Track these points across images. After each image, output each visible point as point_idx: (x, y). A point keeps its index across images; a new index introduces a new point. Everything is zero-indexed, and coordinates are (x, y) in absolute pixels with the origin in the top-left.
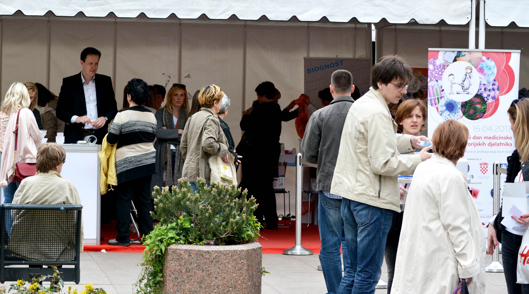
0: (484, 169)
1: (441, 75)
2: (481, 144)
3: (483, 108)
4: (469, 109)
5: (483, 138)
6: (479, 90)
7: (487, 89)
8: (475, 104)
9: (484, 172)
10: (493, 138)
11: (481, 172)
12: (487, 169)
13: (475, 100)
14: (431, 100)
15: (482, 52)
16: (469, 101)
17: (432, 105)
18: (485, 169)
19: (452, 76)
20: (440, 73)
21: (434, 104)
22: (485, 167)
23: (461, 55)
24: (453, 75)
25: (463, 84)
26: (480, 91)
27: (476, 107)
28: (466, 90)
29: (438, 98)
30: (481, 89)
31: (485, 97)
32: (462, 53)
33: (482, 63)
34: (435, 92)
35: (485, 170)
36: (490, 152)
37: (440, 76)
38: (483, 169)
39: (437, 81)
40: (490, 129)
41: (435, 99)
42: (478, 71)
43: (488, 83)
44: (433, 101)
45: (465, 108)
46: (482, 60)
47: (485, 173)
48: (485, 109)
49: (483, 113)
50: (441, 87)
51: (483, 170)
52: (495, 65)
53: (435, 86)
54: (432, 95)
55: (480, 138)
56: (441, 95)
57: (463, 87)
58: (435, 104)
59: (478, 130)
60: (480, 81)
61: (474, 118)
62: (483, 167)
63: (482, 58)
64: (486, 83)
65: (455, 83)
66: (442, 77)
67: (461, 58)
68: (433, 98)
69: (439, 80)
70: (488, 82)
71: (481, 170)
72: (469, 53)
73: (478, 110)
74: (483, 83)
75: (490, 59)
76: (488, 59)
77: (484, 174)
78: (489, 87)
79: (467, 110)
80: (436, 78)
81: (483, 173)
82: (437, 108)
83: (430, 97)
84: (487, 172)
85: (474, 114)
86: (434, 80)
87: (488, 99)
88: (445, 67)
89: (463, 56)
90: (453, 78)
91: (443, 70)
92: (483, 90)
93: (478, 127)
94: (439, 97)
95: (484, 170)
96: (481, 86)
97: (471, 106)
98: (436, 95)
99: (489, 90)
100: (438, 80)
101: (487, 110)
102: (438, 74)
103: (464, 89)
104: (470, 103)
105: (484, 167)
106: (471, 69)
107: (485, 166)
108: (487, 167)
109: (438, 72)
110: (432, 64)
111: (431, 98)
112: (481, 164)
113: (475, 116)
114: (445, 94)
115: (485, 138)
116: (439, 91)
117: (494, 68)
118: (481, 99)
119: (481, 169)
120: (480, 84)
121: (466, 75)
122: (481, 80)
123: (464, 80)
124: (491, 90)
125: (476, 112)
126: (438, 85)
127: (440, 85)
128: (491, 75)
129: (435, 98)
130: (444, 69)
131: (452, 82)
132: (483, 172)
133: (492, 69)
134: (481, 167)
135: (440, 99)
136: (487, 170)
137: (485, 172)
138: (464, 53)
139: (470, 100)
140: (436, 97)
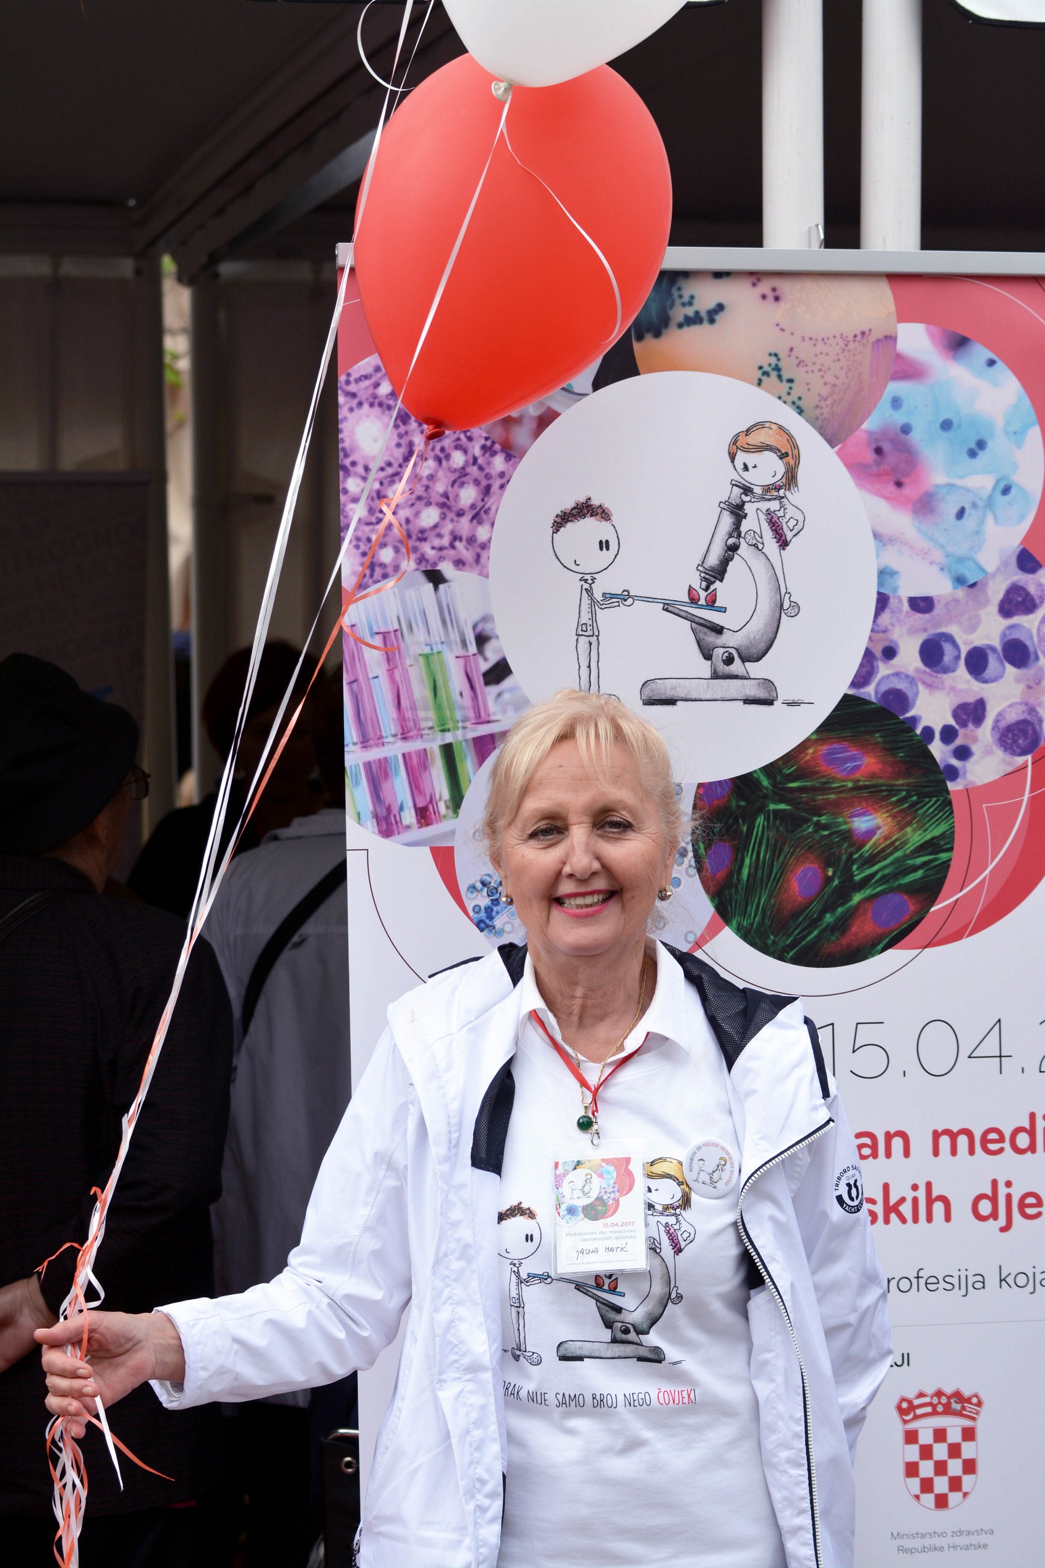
0: (940, 1451)
1: (480, 514)
2: (906, 1209)
3: (915, 837)
4: (776, 850)
5: (921, 1143)
6: (868, 655)
7: (948, 649)
8: (836, 807)
9: (941, 1485)
10: (1023, 1140)
11: (915, 1484)
12: (968, 1450)
13: (830, 759)
14: (377, 775)
15: (894, 278)
16: (770, 770)
17: (387, 825)
18: (955, 1451)
19: (589, 522)
20: (468, 495)
21: (409, 817)
22: (954, 1436)
23: (679, 313)
24: (602, 513)
25: (711, 603)
26: (883, 670)
27: (848, 835)
28: (737, 667)
29: (448, 751)
30: (890, 653)
31: (928, 732)
32: (689, 288)
33: (895, 388)
34: (420, 691)
35: (955, 1467)
36: (992, 1280)
37: (464, 525)
38: (926, 1452)
39: (435, 578)
40: (990, 1047)
41: (416, 767)
42: (857, 469)
43: (961, 593)
44: (399, 788)
45: (740, 845)
46: (899, 357)
47: (954, 1498)
48: (932, 846)
49: (912, 890)
50: (482, 640)
51: (927, 1469)
52: (1027, 402)
53: (420, 635)
54: (388, 722)
55: (897, 1143)
56: (480, 721)
57: (711, 638)
58: (424, 816)
59: (871, 1061)
60: (884, 574)
61: (828, 948)
62: (926, 1437)
63: (891, 339)
64: (939, 587)
65: (624, 597)
66: (482, 533)
67: (677, 340)
68: (394, 750)
69: (459, 563)
70: (960, 580)
71: (911, 1470)
72: (765, 287)
73: (872, 860)
74: (907, 588)
75: (980, 353)
76: (957, 344)
77: (941, 1502)
78: (972, 628)
79: (756, 865)
80: (427, 549)
81: (929, 1499)
82: (444, 859)
83: (365, 742)
84: (967, 1481)
85: (829, 907)
86: (409, 565)
87: (963, 753)
88: (520, 435)
89: (695, 320)
90: (604, 545)
91: (499, 463)
92: (909, 658)
93: (866, 1034)
94: (461, 736)
95: (941, 1468)
96: (886, 618)
97: (792, 822)
98: (427, 717)
99: (977, 661)
100: (446, 568)
101: (957, 857)
102: (445, 504)
103: (719, 653)
104: (781, 794)
105: (940, 1435)
106: (789, 455)
107: (954, 1427)
108: (969, 1434)
109: (440, 487)
110: (375, 402)
111: (374, 754)
112: (906, 1409)
113: (842, 925)
114: (521, 704)
115: (945, 1142)
116: (457, 682)
117: (1017, 436)
118: (890, 748)
119: (912, 1453)
120: (883, 602)
121: (738, 512)
122: (892, 558)
123: (713, 560)
124: (993, 662)
125: (849, 887)
126: (447, 616)
127: (467, 616)
128: (990, 503)
129: (424, 754)
130: (512, 453)
131: (588, 581)
132: (927, 1486)
133: (997, 444)
134: (911, 1437)
135: (466, 763)
136: (970, 1467)
137: (955, 1484)
138: (706, 295)
139: (788, 758)
140: (433, 745)
